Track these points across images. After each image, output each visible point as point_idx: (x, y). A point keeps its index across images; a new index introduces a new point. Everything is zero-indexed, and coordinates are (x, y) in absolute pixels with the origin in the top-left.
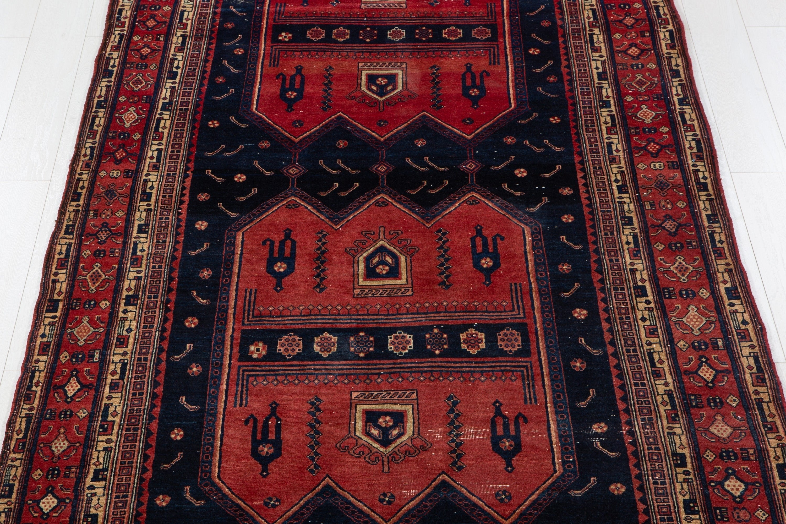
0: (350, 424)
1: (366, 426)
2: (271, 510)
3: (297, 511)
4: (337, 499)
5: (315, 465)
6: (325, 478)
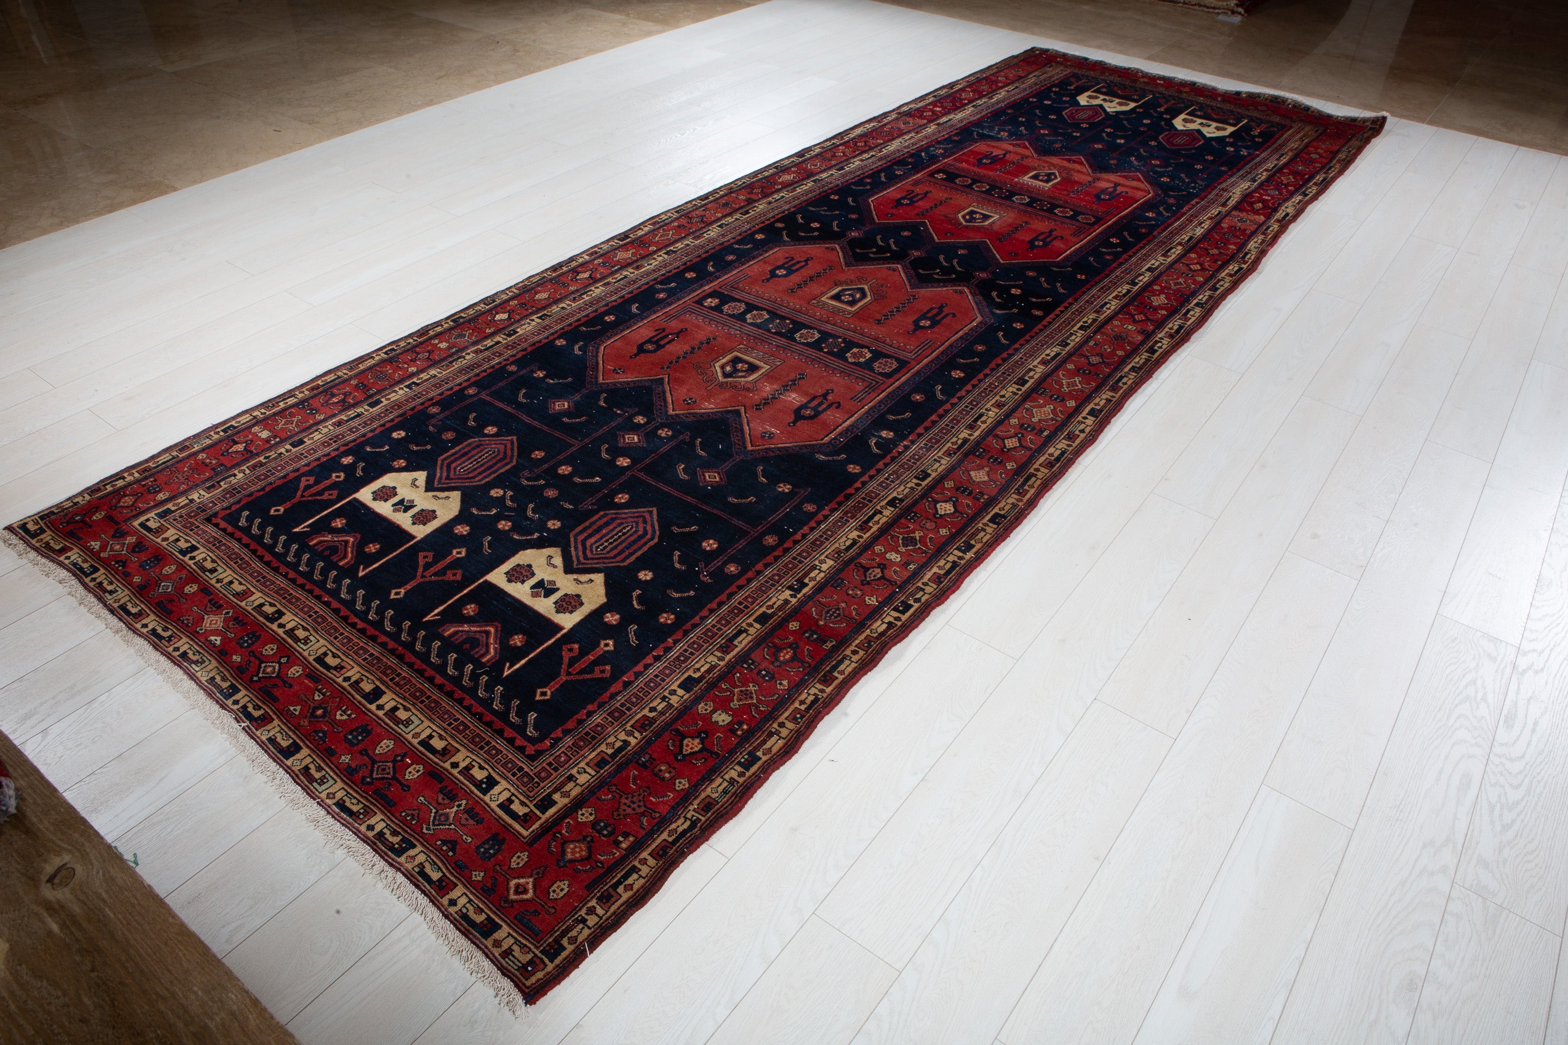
0: (718, 358)
1: (727, 363)
2: (613, 374)
3: (627, 381)
4: (659, 387)
5: (669, 366)
6: (665, 374)
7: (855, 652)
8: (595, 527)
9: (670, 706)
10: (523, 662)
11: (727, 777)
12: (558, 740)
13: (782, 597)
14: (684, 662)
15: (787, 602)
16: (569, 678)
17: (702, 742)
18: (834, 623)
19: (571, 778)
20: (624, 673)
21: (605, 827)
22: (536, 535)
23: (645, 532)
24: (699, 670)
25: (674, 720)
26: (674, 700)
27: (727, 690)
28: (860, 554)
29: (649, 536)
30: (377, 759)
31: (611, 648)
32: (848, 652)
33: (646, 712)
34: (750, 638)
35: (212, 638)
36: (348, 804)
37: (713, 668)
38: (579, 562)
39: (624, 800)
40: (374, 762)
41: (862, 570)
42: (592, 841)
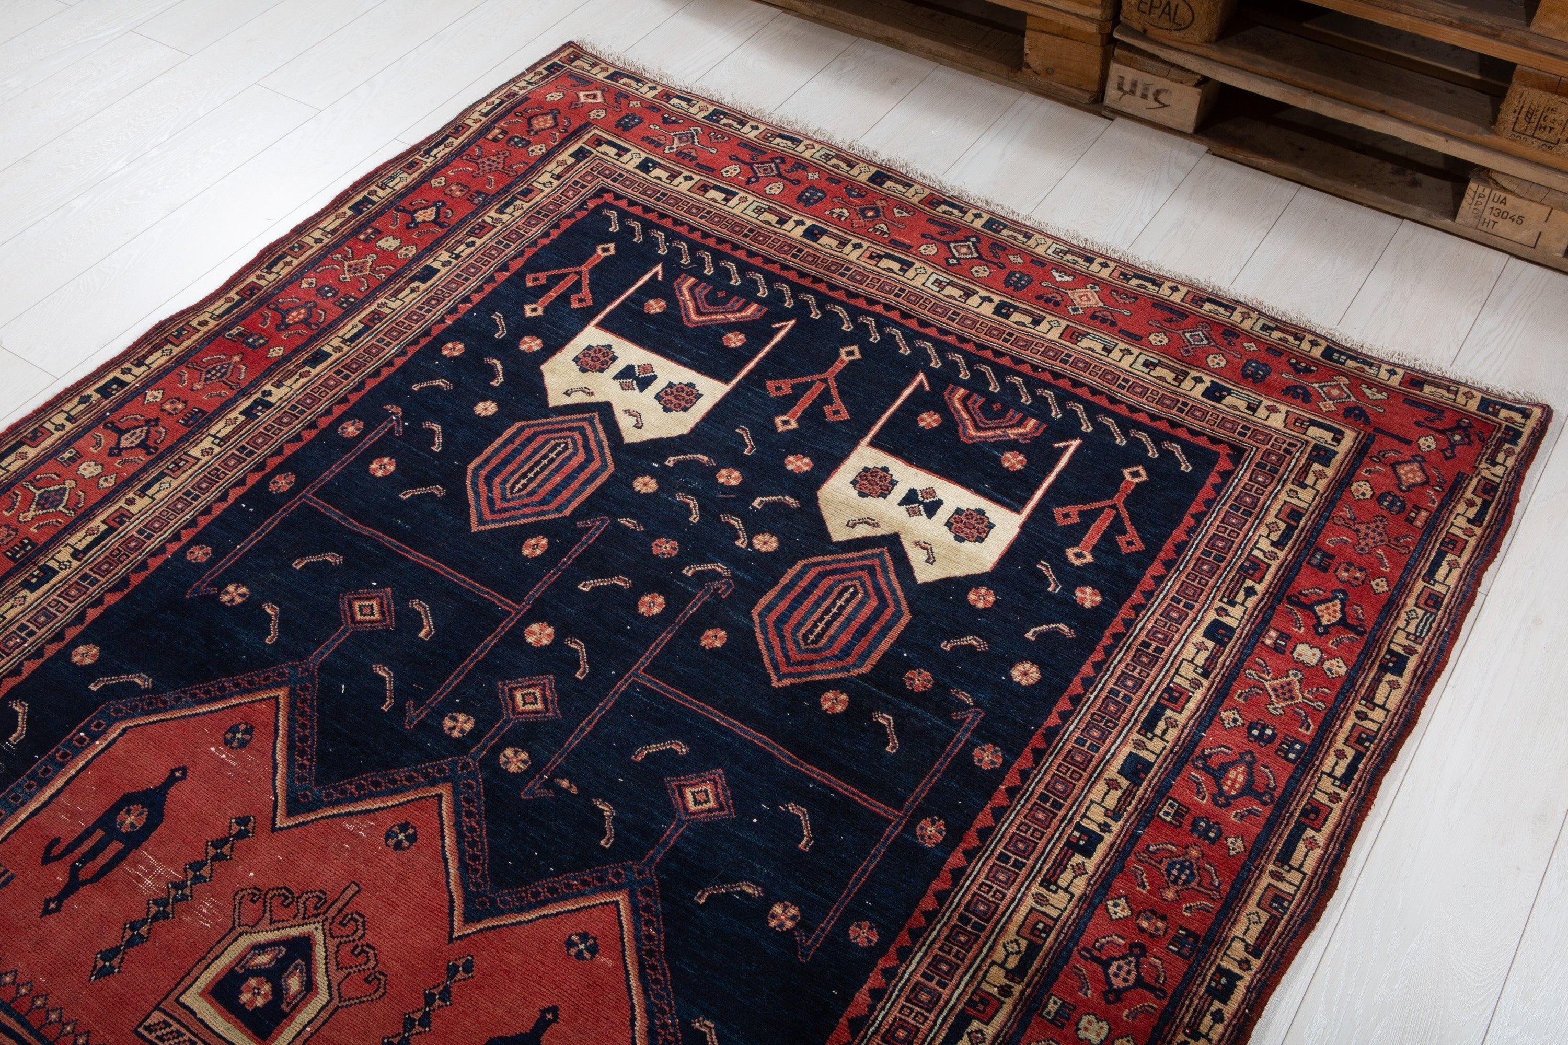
0: (316, 1031)
1: (294, 1008)
2: (594, 932)
3: (555, 901)
4: (477, 885)
5: (451, 977)
6: (459, 938)
7: (204, 323)
8: (575, 485)
9: (450, 250)
10: (641, 283)
11: (389, 190)
12: (581, 207)
13: (284, 390)
14: (432, 298)
15: (279, 385)
16: (577, 269)
17: (413, 219)
18: (220, 360)
19: (558, 177)
20: (509, 280)
21: (517, 144)
22: (671, 462)
23: (489, 479)
24: (413, 291)
25: (446, 236)
26: (445, 256)
27: (379, 272)
28: (144, 469)
29: (483, 473)
30: (777, 179)
31: (528, 308)
32: (212, 323)
33: (479, 242)
34: (341, 333)
35: (1066, 278)
36: (789, 143)
37: (395, 295)
38: (591, 422)
39: (500, 166)
40: (779, 175)
41: (150, 443)
42: (528, 132)
